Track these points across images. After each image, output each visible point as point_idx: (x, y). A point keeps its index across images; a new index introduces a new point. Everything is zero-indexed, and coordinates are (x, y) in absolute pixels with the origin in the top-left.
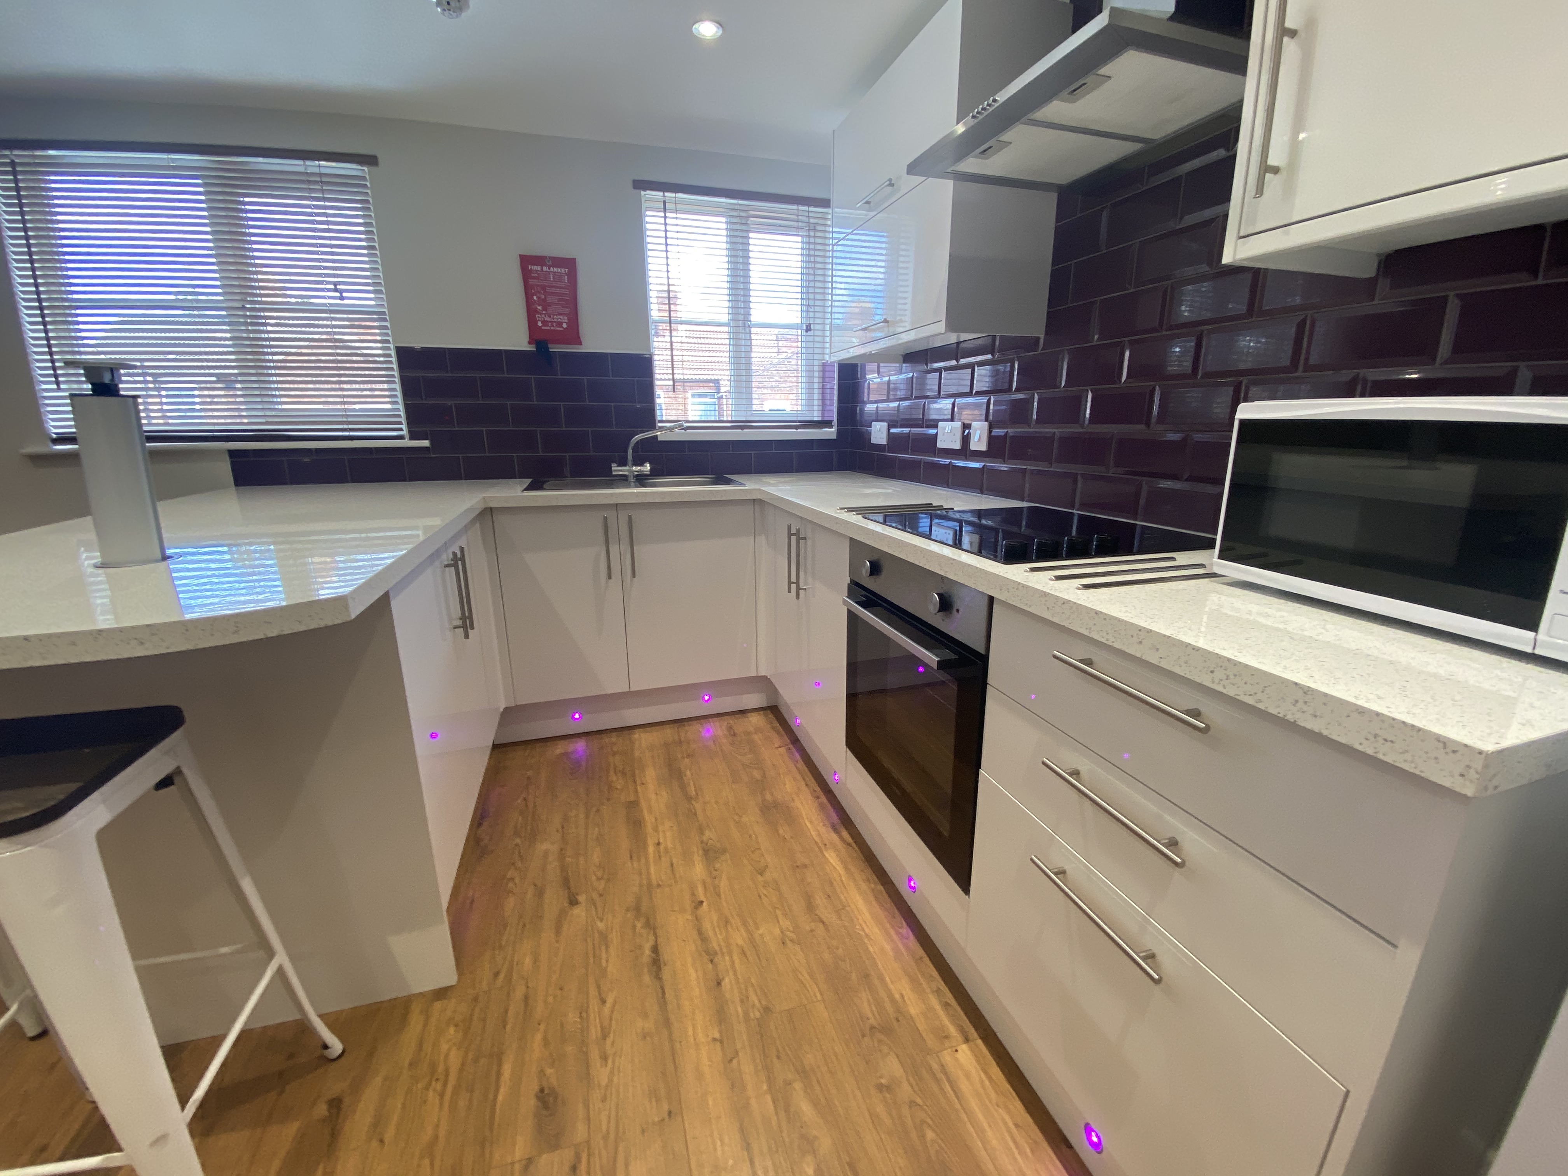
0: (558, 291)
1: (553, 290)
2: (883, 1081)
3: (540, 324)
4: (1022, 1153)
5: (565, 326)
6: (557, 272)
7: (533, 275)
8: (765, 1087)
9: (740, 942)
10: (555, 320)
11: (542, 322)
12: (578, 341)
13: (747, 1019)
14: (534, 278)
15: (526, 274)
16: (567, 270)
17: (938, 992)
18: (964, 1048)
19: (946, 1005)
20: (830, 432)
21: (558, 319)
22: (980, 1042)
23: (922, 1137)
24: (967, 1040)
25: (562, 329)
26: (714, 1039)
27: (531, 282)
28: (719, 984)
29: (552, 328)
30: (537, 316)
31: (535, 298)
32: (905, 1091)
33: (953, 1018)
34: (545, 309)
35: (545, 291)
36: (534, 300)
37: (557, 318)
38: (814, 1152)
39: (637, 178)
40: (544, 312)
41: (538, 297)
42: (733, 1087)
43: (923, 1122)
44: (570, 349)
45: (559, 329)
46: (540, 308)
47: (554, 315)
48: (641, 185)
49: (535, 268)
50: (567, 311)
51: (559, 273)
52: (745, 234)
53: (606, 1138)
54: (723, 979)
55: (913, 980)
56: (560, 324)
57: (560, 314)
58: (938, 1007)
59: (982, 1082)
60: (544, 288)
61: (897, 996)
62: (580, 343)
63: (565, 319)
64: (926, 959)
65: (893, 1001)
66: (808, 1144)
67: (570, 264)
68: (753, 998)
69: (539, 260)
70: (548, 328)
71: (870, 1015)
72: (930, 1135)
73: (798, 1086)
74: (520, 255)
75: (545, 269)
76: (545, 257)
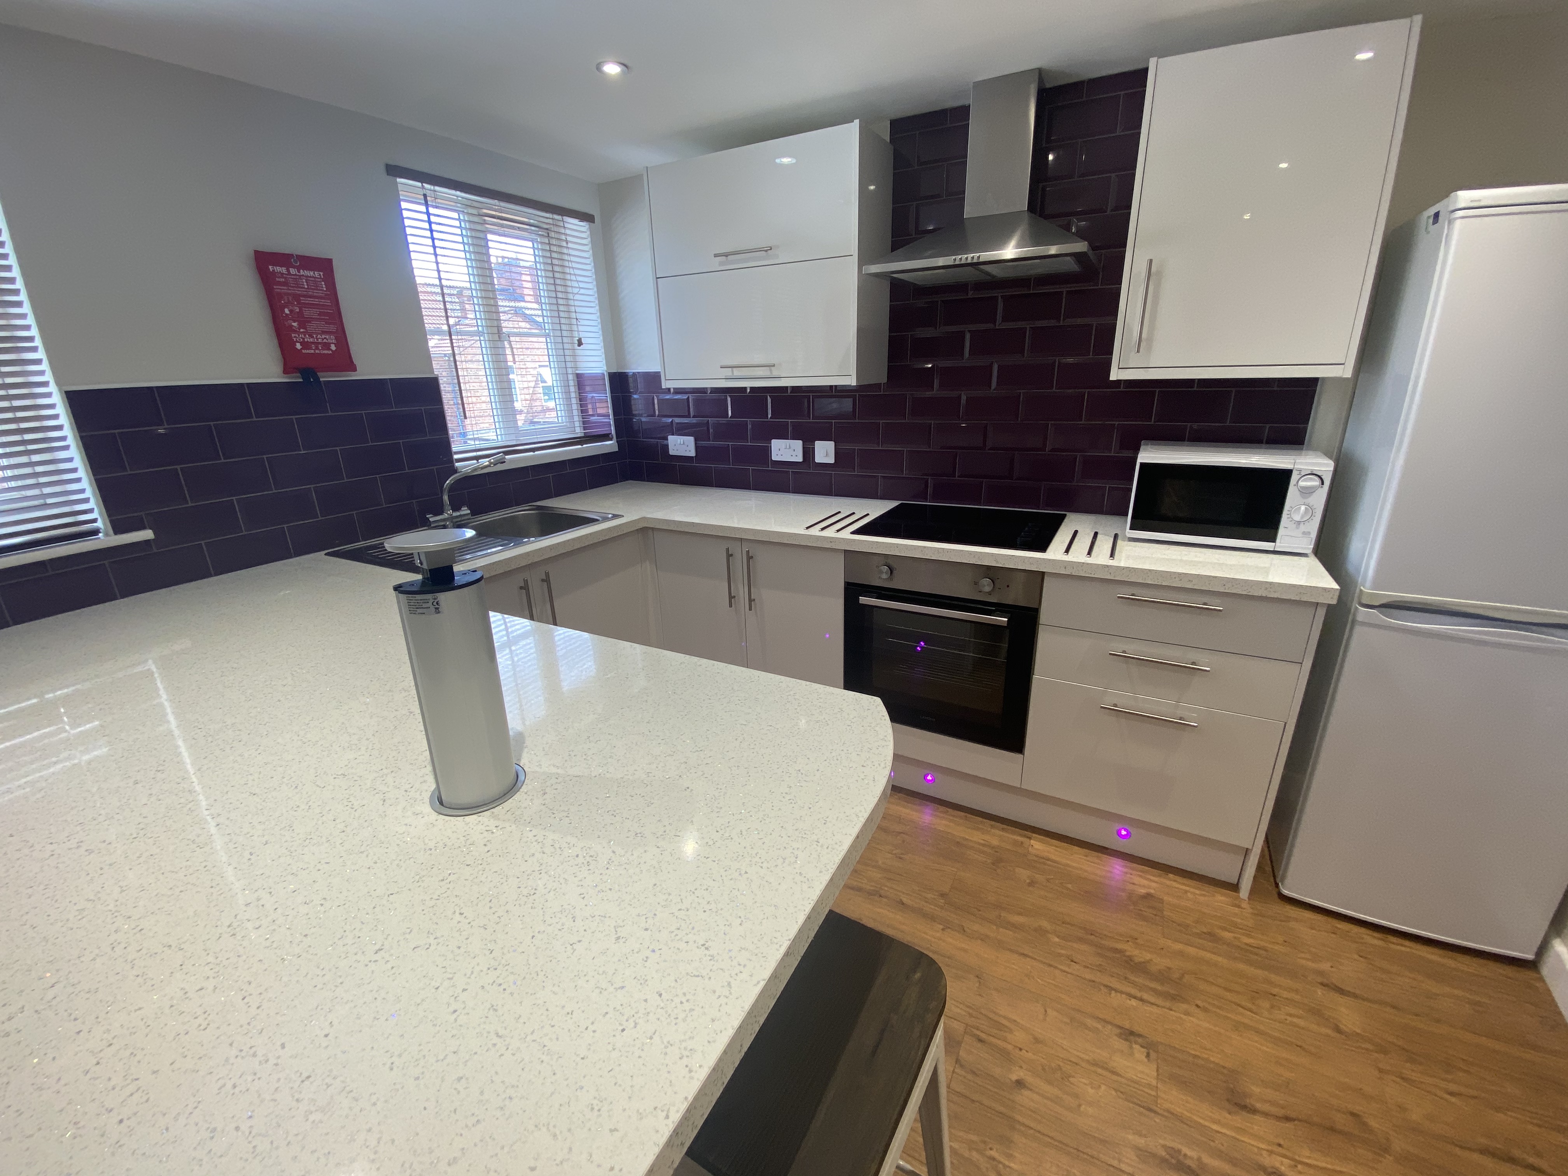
0: (316, 302)
1: (310, 301)
2: (1028, 881)
3: (298, 346)
4: (1098, 864)
5: (333, 347)
6: (311, 277)
7: (277, 279)
8: (995, 927)
9: (879, 876)
10: (320, 340)
11: (301, 344)
12: (351, 367)
13: (942, 908)
14: (280, 283)
15: (267, 280)
16: (322, 273)
17: (992, 827)
18: (1032, 842)
19: (1003, 829)
20: (610, 445)
21: (323, 339)
22: (1034, 835)
23: (1068, 889)
24: (1030, 838)
25: (331, 352)
26: (943, 930)
27: (277, 289)
28: (903, 904)
29: (317, 351)
30: (293, 335)
31: (287, 311)
32: (1039, 877)
33: (1013, 833)
34: (302, 325)
35: (299, 303)
36: (286, 314)
37: (321, 338)
38: (1047, 932)
39: (391, 163)
40: (302, 330)
41: (291, 311)
42: (982, 940)
43: (1061, 883)
44: (344, 376)
45: (326, 352)
46: (295, 324)
47: (317, 334)
48: (394, 171)
49: (278, 269)
50: (332, 328)
51: (313, 277)
52: (481, 235)
53: (971, 1015)
54: (901, 900)
55: (978, 829)
56: (327, 346)
57: (324, 332)
58: (1001, 833)
59: (1056, 850)
60: (297, 297)
61: (982, 842)
62: (355, 369)
63: (331, 339)
64: (969, 816)
65: (984, 845)
66: (1041, 932)
67: (325, 266)
68: (929, 896)
69: (284, 259)
70: (312, 351)
71: (985, 859)
72: (1069, 886)
73: (1003, 914)
74: (256, 252)
75: (293, 271)
76: (290, 256)
